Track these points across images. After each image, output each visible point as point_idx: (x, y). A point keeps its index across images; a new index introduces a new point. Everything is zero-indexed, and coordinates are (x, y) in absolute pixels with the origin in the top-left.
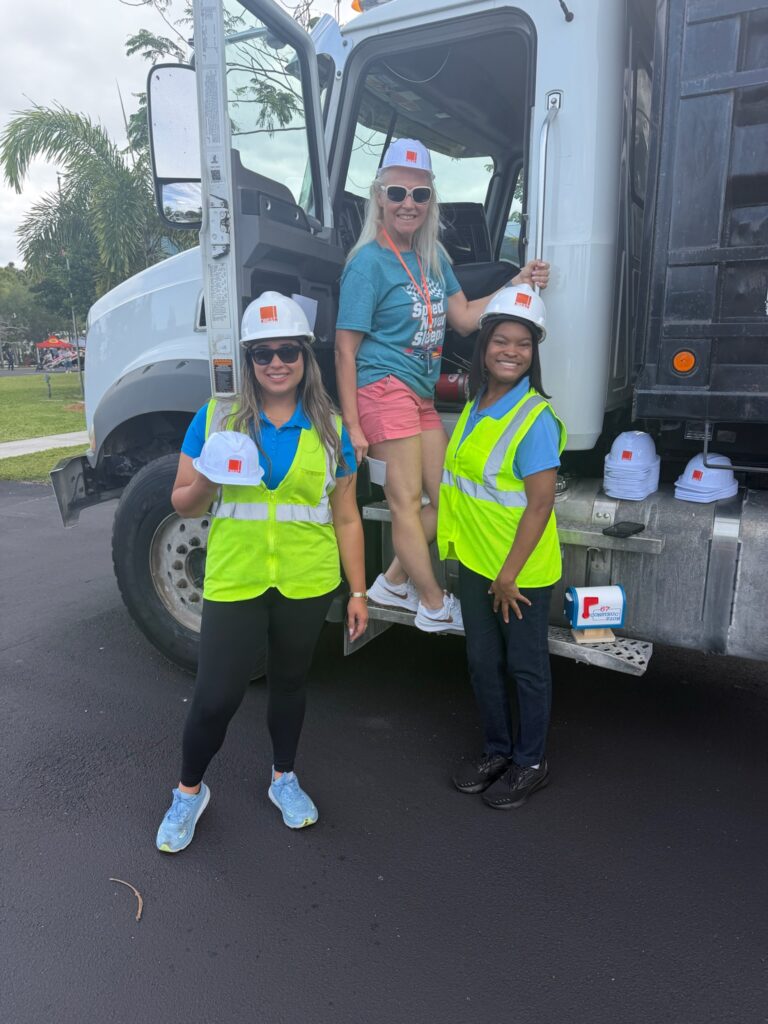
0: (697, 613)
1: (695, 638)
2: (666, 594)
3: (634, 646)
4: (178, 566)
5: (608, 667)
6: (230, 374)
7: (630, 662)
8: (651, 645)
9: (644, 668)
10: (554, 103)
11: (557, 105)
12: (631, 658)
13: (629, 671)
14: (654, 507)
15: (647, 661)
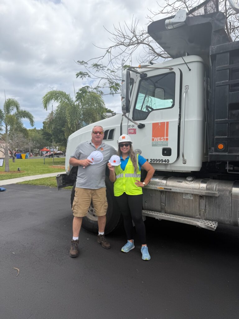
0: (229, 214)
3: (213, 223)
8: (217, 222)
9: (215, 228)
10: (187, 88)
12: (211, 226)
14: (216, 185)
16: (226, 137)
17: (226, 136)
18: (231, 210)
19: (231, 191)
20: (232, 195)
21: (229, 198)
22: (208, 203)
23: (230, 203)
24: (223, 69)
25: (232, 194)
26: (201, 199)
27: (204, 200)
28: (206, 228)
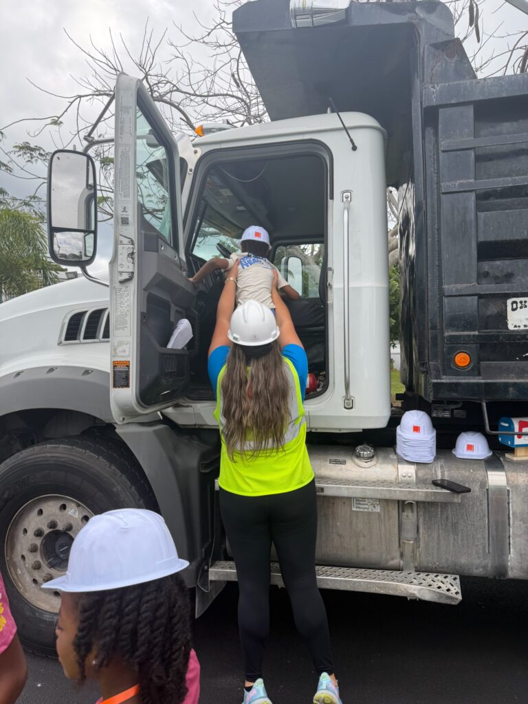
0: (484, 547)
1: (484, 567)
2: (460, 534)
3: (447, 579)
4: (34, 549)
5: (433, 600)
6: (127, 373)
7: (449, 594)
8: (458, 577)
9: (460, 597)
10: (347, 198)
11: (349, 199)
12: (448, 590)
13: (448, 602)
14: (442, 467)
15: (460, 591)
16: (476, 333)
17: (475, 331)
18: (487, 536)
19: (484, 484)
20: (488, 494)
21: (481, 501)
22: (424, 520)
23: (484, 516)
24: (460, 147)
25: (487, 490)
26: (403, 511)
27: (412, 512)
28: (437, 601)
